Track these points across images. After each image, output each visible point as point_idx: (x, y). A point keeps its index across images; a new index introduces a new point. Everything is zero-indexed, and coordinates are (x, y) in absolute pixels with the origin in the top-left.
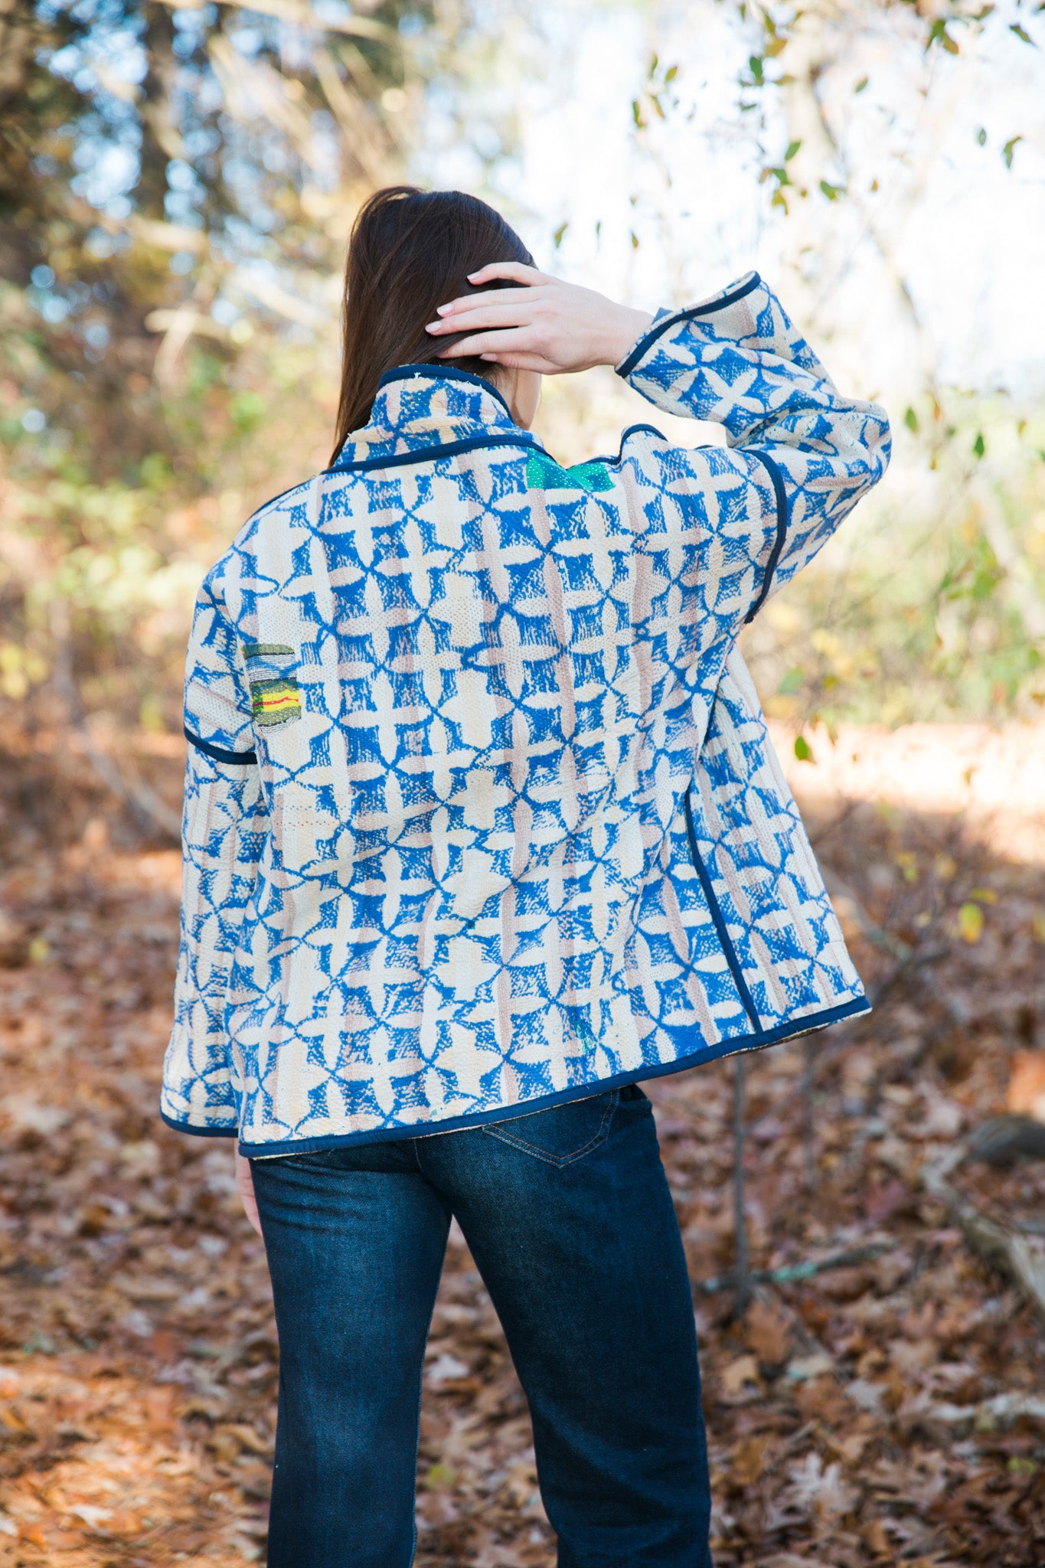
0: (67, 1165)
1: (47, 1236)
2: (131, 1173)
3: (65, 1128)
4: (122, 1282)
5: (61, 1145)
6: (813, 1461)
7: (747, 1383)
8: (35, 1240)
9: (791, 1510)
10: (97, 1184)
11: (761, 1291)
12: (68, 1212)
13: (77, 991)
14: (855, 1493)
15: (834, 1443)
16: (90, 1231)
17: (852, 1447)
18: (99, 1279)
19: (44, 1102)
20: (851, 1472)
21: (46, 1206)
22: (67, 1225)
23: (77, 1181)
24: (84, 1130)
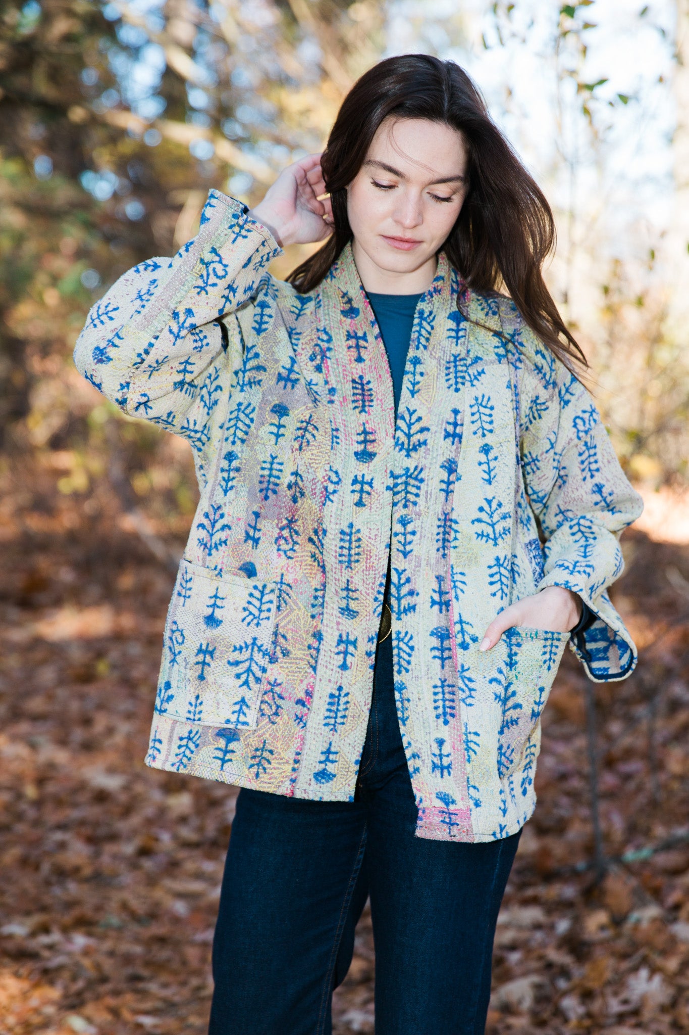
0: (127, 811)
1: (115, 857)
2: (174, 814)
3: (126, 788)
4: (168, 883)
5: (123, 798)
6: (644, 973)
7: (602, 928)
8: (106, 859)
9: (625, 1002)
10: (150, 822)
11: (614, 869)
12: (129, 839)
13: (133, 696)
14: (671, 991)
15: (658, 961)
16: (145, 852)
17: (672, 964)
18: (152, 881)
19: (111, 770)
20: (670, 979)
21: (113, 837)
22: (129, 849)
23: (135, 820)
24: (139, 788)
